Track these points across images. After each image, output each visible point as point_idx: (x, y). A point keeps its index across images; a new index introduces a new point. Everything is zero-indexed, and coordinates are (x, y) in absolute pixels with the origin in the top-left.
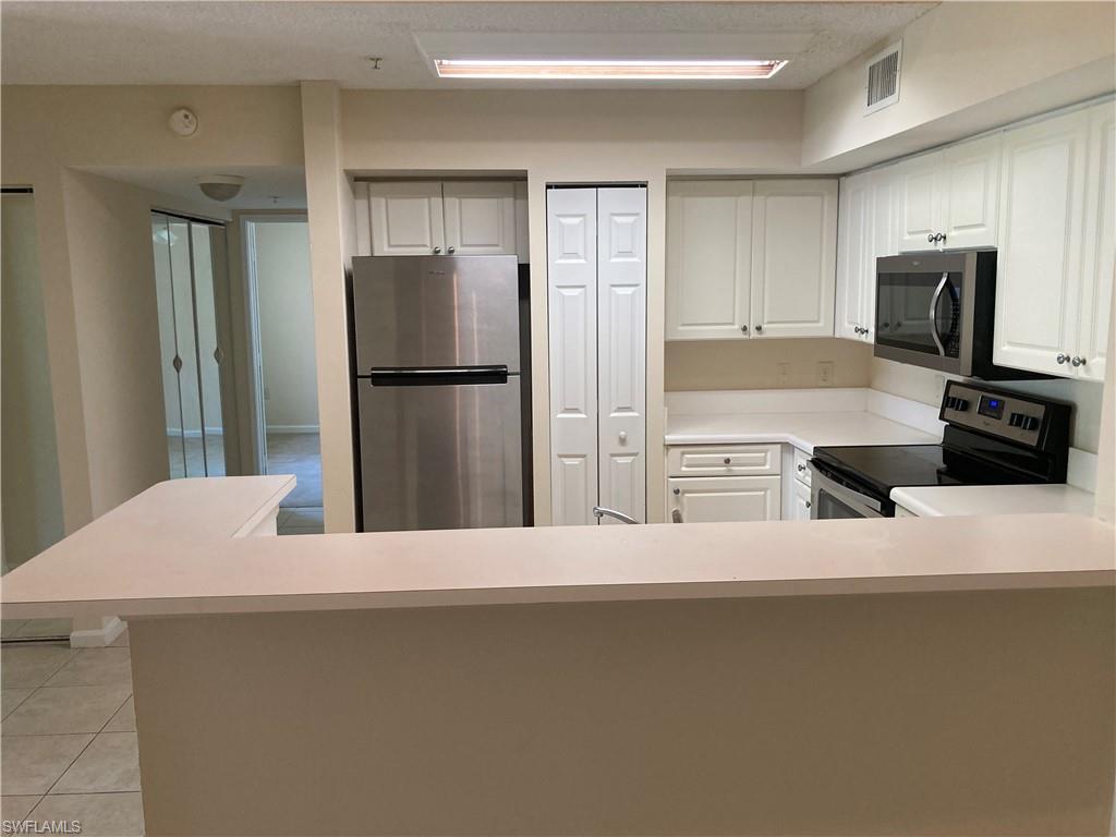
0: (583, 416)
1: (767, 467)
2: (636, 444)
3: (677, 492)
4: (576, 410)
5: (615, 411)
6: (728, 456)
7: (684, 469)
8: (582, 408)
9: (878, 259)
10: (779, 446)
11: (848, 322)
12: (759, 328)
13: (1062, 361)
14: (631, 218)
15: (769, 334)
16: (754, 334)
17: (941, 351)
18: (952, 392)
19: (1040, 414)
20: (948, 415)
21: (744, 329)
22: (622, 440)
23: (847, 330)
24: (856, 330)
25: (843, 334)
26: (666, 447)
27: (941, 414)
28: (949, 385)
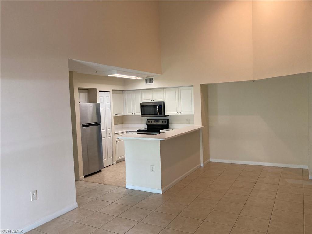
2: (111, 134)
3: (117, 141)
5: (108, 129)
6: (122, 134)
7: (117, 137)
9: (141, 103)
10: (126, 132)
11: (128, 113)
12: (117, 115)
13: (178, 113)
14: (108, 97)
15: (118, 115)
16: (116, 115)
17: (158, 114)
18: (148, 121)
19: (166, 121)
20: (148, 124)
21: (115, 115)
22: (109, 134)
23: (128, 114)
24: (132, 114)
25: (127, 115)
26: (115, 134)
27: (147, 124)
28: (147, 120)
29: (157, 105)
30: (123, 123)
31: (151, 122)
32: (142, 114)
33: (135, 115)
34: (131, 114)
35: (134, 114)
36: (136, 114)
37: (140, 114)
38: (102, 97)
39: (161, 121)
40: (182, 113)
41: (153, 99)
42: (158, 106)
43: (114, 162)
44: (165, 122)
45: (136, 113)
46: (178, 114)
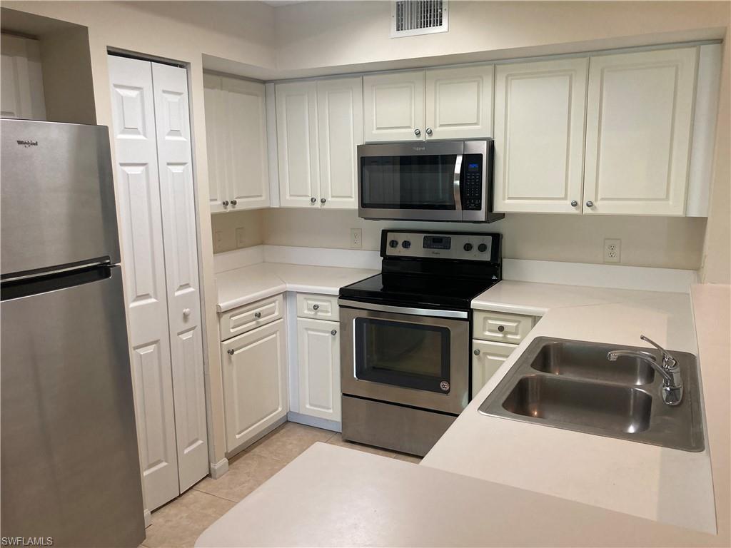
0: (153, 300)
1: (276, 314)
2: (195, 320)
3: (231, 352)
4: (146, 296)
5: (178, 290)
6: (257, 311)
7: (232, 330)
8: (151, 293)
9: (358, 146)
10: (282, 295)
11: (291, 196)
12: (234, 203)
13: (575, 204)
14: (175, 99)
15: (238, 207)
16: (230, 208)
17: (459, 206)
18: (390, 237)
19: (488, 241)
20: (390, 251)
21: (226, 204)
22: (186, 317)
23: (289, 200)
24: (313, 200)
25: (283, 205)
26: (220, 314)
27: (383, 253)
28: (385, 233)
29: (454, 157)
30: (262, 243)
31: (406, 245)
32: (363, 204)
33: (326, 206)
34: (304, 203)
35: (323, 201)
36: (333, 204)
37: (353, 202)
38: (134, 93)
39: (457, 243)
40: (603, 208)
41: (429, 126)
42: (459, 160)
43: (216, 466)
44: (482, 248)
45: (329, 199)
46: (573, 210)
